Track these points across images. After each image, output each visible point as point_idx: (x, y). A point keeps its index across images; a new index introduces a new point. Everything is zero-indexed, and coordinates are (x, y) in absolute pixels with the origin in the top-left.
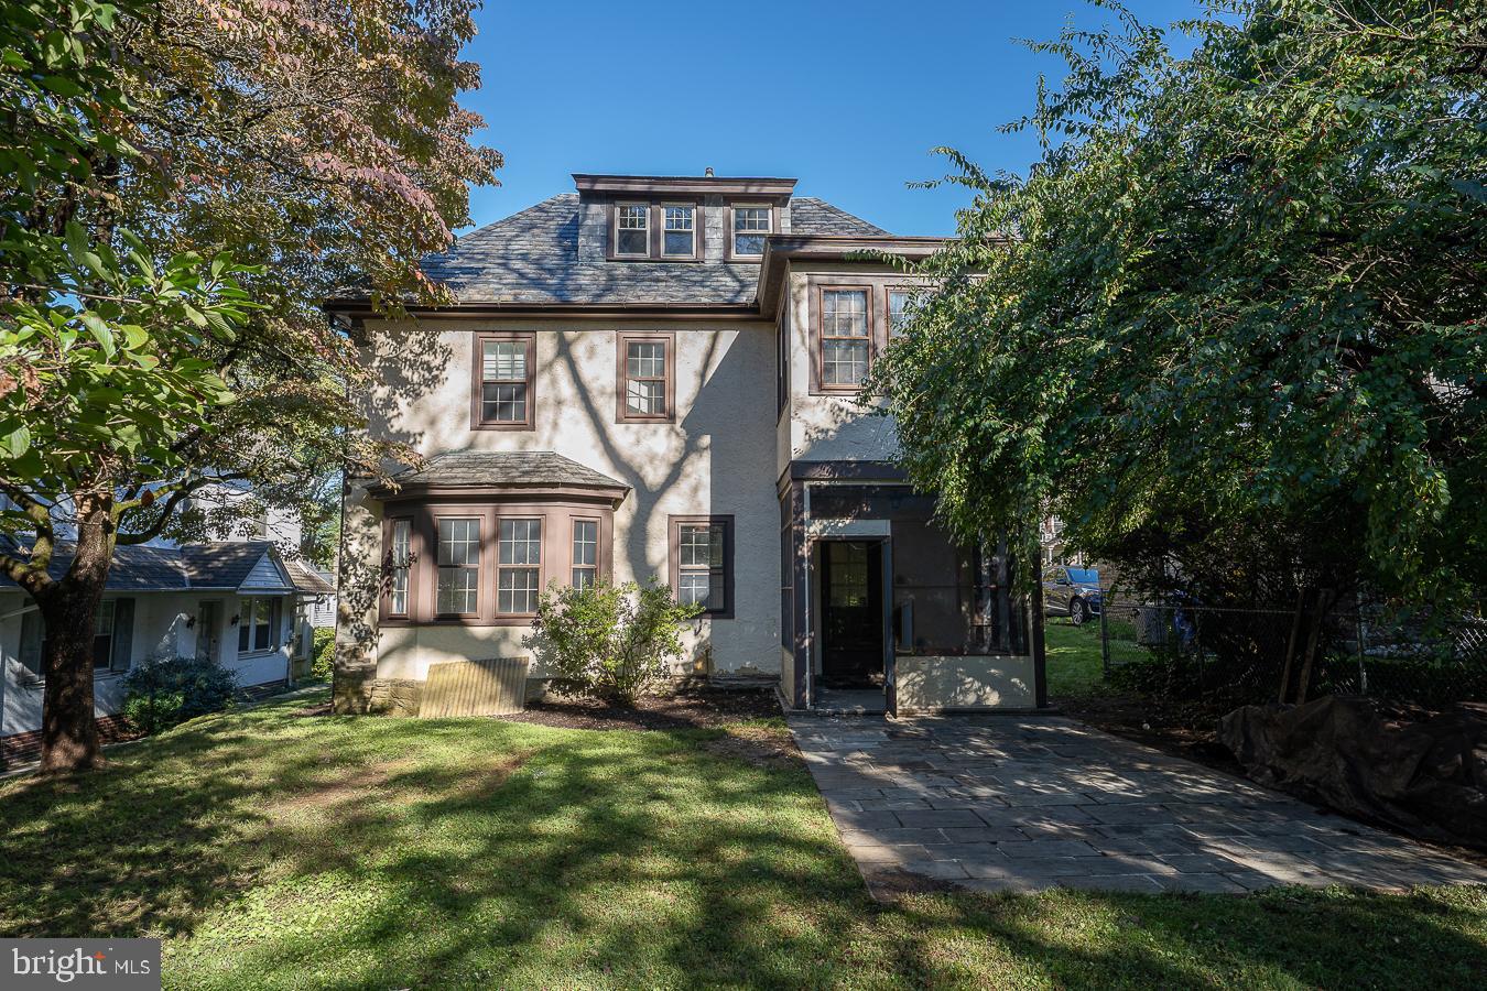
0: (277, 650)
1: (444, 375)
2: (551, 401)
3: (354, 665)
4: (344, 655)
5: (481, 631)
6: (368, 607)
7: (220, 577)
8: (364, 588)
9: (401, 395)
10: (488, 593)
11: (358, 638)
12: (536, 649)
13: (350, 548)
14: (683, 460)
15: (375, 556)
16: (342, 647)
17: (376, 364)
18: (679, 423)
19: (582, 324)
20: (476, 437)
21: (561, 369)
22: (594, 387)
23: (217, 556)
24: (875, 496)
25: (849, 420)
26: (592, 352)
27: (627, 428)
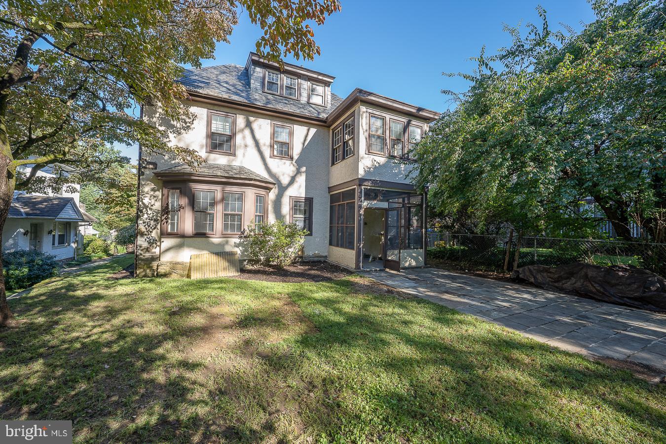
0: (69, 245)
1: (192, 126)
2: (243, 145)
3: (147, 255)
4: (142, 250)
5: (216, 240)
6: (155, 228)
7: (43, 212)
8: (152, 220)
9: (171, 132)
10: (219, 224)
11: (149, 243)
12: (240, 248)
13: (144, 201)
14: (295, 175)
15: (158, 205)
16: (141, 247)
17: (157, 115)
18: (294, 161)
19: (256, 115)
20: (208, 156)
21: (247, 132)
22: (261, 142)
23: (41, 202)
24: (384, 194)
25: (377, 165)
26: (260, 127)
27: (274, 160)
